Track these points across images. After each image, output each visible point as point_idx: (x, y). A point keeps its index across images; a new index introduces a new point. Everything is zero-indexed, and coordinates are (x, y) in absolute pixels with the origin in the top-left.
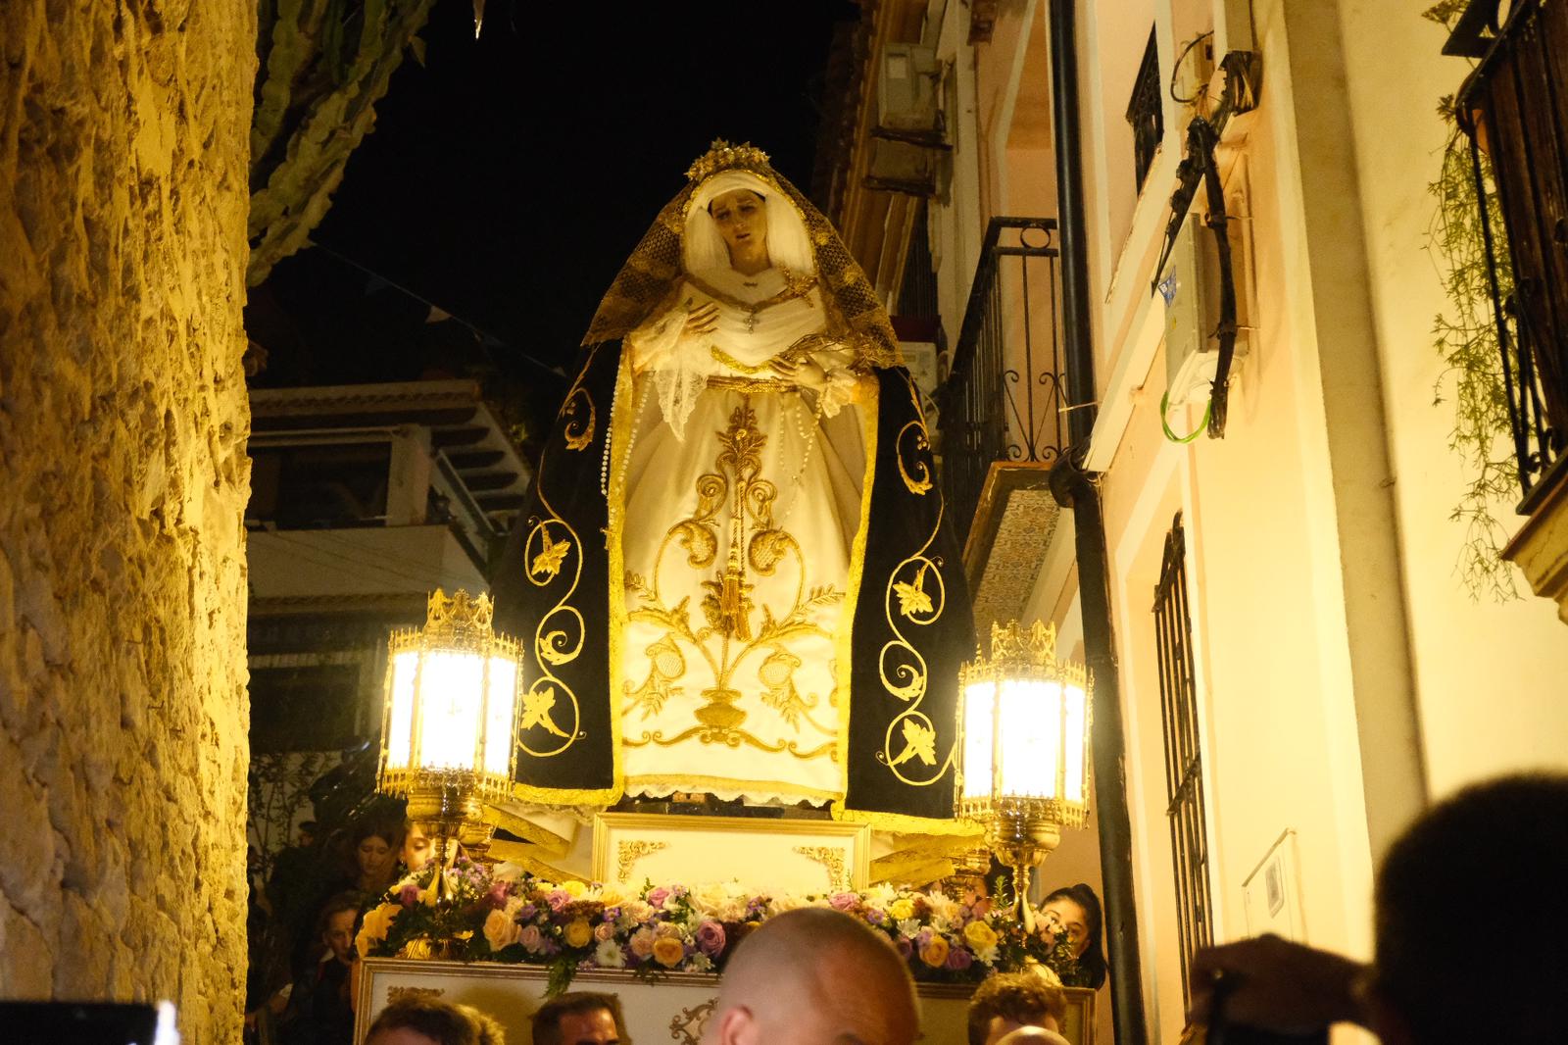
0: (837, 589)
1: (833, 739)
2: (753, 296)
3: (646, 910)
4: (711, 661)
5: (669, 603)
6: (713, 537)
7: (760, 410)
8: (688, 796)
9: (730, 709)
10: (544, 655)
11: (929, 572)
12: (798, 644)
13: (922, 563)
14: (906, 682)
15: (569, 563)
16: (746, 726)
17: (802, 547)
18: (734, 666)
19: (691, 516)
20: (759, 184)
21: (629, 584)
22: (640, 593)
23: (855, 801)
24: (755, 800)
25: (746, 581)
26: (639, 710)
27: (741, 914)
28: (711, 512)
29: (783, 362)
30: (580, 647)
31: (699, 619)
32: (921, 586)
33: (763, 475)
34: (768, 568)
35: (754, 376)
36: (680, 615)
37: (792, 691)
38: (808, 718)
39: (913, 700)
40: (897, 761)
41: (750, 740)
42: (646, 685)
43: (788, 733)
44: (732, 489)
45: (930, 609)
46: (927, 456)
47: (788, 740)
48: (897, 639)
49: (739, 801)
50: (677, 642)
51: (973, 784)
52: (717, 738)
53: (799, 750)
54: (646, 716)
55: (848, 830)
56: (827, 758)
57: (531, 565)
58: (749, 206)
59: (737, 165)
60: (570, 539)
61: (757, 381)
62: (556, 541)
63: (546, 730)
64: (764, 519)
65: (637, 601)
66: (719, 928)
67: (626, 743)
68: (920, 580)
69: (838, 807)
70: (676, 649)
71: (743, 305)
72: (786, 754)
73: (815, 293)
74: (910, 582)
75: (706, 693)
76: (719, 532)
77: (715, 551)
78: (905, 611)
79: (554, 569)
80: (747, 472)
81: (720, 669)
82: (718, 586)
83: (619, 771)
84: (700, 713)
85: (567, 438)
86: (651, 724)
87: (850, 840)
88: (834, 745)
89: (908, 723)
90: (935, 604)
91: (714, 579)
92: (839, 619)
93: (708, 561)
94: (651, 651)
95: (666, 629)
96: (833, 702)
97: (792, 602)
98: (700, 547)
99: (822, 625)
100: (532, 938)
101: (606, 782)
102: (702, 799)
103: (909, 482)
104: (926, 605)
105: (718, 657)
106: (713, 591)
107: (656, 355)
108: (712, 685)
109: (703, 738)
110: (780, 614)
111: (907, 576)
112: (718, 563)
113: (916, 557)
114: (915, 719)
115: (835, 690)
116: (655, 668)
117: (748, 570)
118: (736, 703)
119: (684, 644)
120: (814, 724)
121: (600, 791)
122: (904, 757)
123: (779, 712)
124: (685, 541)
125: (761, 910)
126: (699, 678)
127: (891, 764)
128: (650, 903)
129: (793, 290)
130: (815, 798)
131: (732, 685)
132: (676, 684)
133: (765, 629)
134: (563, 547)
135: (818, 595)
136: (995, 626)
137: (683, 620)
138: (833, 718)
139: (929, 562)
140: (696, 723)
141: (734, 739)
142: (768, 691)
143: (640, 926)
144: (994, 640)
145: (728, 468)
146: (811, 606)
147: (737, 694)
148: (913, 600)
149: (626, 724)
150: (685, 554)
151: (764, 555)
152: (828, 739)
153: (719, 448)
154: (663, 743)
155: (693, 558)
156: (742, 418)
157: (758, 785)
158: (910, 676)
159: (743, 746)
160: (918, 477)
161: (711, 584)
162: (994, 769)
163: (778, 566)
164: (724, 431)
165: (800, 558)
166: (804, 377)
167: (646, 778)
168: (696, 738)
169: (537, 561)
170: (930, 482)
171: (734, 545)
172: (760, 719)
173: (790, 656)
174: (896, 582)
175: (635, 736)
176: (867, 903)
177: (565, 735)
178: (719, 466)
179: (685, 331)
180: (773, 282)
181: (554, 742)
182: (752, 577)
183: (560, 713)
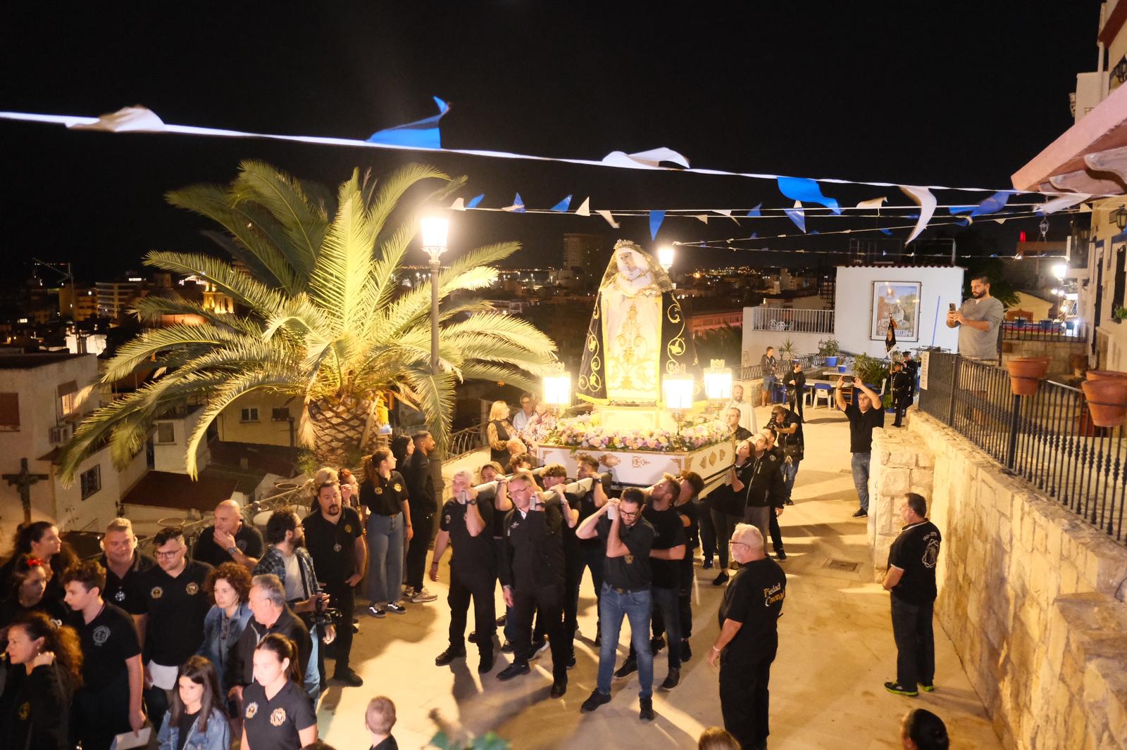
0: (656, 349)
3: (591, 437)
5: (616, 356)
6: (625, 339)
7: (636, 305)
9: (628, 380)
10: (593, 368)
11: (680, 343)
12: (645, 364)
13: (677, 340)
15: (597, 346)
16: (633, 385)
17: (647, 339)
19: (620, 334)
20: (629, 250)
21: (608, 352)
22: (611, 353)
23: (662, 400)
25: (632, 349)
27: (612, 435)
28: (625, 332)
29: (638, 293)
30: (599, 366)
31: (622, 360)
32: (677, 346)
33: (637, 321)
36: (617, 359)
37: (644, 375)
38: (649, 381)
41: (634, 388)
42: (612, 376)
43: (643, 385)
44: (630, 325)
45: (681, 351)
46: (678, 312)
47: (643, 387)
48: (671, 359)
49: (633, 402)
52: (626, 388)
53: (646, 389)
54: (612, 382)
56: (654, 390)
58: (629, 255)
59: (624, 246)
60: (597, 340)
62: (593, 341)
63: (594, 385)
64: (638, 333)
65: (609, 355)
66: (607, 439)
69: (658, 402)
70: (618, 367)
71: (630, 280)
72: (643, 390)
73: (648, 274)
74: (675, 345)
75: (623, 377)
76: (627, 337)
77: (626, 342)
78: (673, 352)
79: (594, 347)
80: (634, 321)
81: (626, 371)
83: (608, 396)
84: (623, 382)
85: (593, 316)
86: (613, 385)
90: (682, 349)
91: (626, 350)
92: (657, 356)
93: (624, 344)
94: (613, 366)
96: (655, 377)
97: (644, 353)
98: (622, 342)
99: (652, 359)
100: (570, 441)
102: (625, 403)
103: (672, 320)
104: (679, 350)
105: (626, 368)
106: (625, 352)
108: (625, 375)
109: (623, 387)
110: (641, 356)
111: (674, 343)
112: (627, 345)
113: (676, 338)
115: (655, 374)
116: (613, 370)
117: (634, 346)
118: (630, 379)
119: (619, 365)
120: (650, 383)
121: (605, 400)
123: (641, 381)
124: (619, 340)
126: (622, 373)
129: (642, 274)
130: (652, 401)
132: (618, 375)
133: (637, 361)
134: (595, 342)
135: (651, 350)
137: (619, 360)
138: (655, 381)
139: (680, 339)
140: (622, 384)
141: (630, 388)
142: (638, 376)
145: (629, 321)
146: (649, 354)
147: (631, 377)
148: (675, 349)
149: (608, 385)
150: (619, 343)
151: (638, 342)
152: (654, 386)
153: (627, 316)
154: (615, 389)
155: (621, 344)
156: (632, 308)
157: (637, 399)
158: (674, 368)
159: (632, 390)
160: (675, 318)
164: (629, 310)
165: (646, 342)
167: (613, 397)
168: (621, 388)
169: (591, 345)
170: (680, 319)
171: (630, 340)
172: (636, 383)
173: (643, 367)
174: (670, 345)
175: (610, 387)
177: (598, 386)
178: (627, 320)
180: (637, 273)
181: (595, 388)
182: (634, 348)
183: (597, 381)
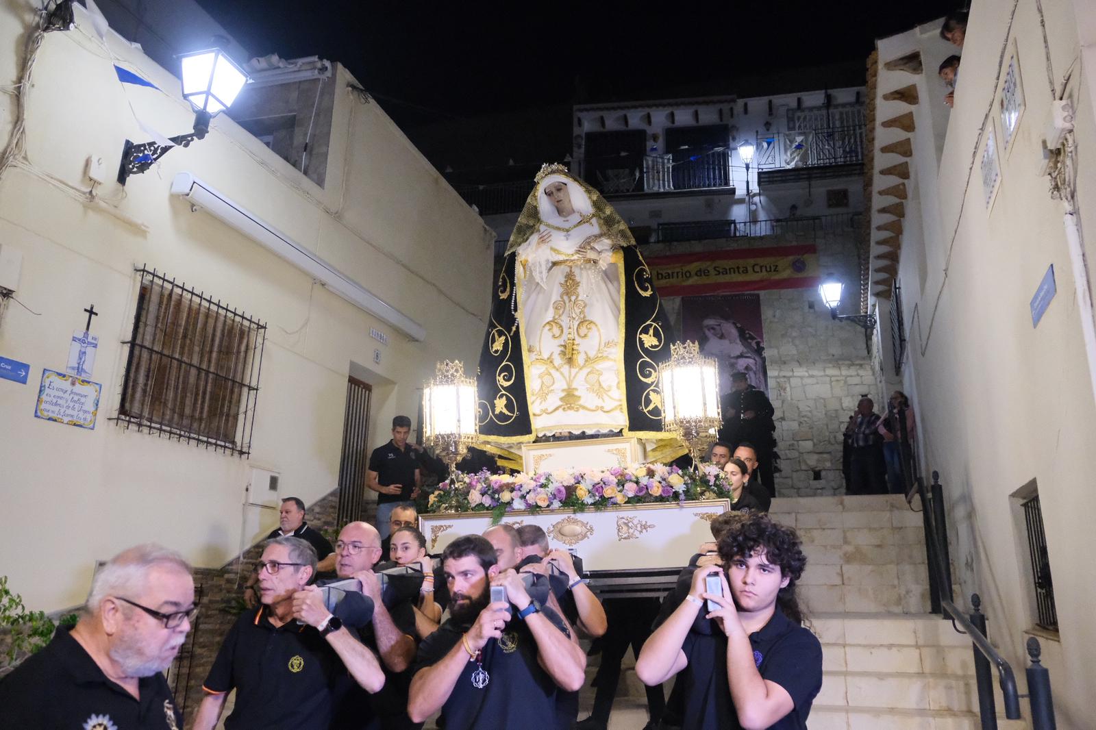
0: (616, 341)
1: (619, 403)
2: (567, 226)
3: (532, 484)
4: (564, 377)
5: (545, 356)
6: (561, 326)
7: (576, 271)
8: (561, 433)
9: (573, 395)
10: (500, 383)
11: (656, 329)
12: (601, 366)
13: (651, 325)
14: (649, 375)
15: (506, 344)
16: (581, 402)
17: (599, 326)
18: (574, 378)
19: (551, 319)
20: (562, 178)
21: (530, 350)
22: (535, 353)
23: (633, 427)
24: (589, 432)
25: (576, 342)
26: (538, 401)
27: (572, 482)
28: (560, 316)
29: (581, 249)
30: (513, 378)
31: (558, 361)
32: (652, 335)
33: (580, 298)
34: (585, 336)
35: (572, 258)
36: (550, 360)
37: (600, 385)
38: (608, 395)
39: (652, 383)
40: (648, 409)
42: (540, 390)
43: (599, 403)
44: (567, 305)
45: (658, 344)
46: (649, 280)
47: (600, 405)
48: (644, 358)
49: (584, 433)
50: (550, 371)
51: (668, 416)
52: (570, 408)
53: (604, 410)
54: (541, 403)
55: (628, 440)
56: (618, 411)
57: (492, 347)
58: (560, 188)
59: (553, 172)
60: (506, 335)
61: (574, 260)
62: (500, 337)
63: (504, 414)
64: (582, 316)
65: (534, 357)
66: (563, 489)
67: (534, 415)
68: (651, 331)
69: (626, 431)
70: (550, 374)
71: (562, 230)
72: (599, 411)
74: (647, 334)
75: (563, 390)
76: (563, 324)
77: (562, 332)
78: (646, 346)
79: (500, 348)
80: (573, 298)
81: (568, 379)
82: (565, 346)
83: (533, 427)
84: (561, 399)
85: (500, 294)
86: (544, 406)
87: (629, 444)
88: (621, 405)
89: (651, 393)
90: (660, 341)
91: (563, 344)
92: (618, 353)
93: (560, 335)
94: (541, 376)
95: (545, 366)
96: (618, 388)
97: (597, 348)
98: (556, 331)
99: (610, 356)
100: (487, 501)
101: (529, 432)
102: (567, 434)
103: (641, 292)
104: (655, 342)
105: (567, 374)
106: (562, 348)
107: (528, 254)
108: (565, 387)
109: (564, 409)
110: (592, 354)
111: (646, 331)
112: (565, 337)
113: (648, 322)
114: (653, 391)
115: (618, 383)
116: (543, 382)
117: (577, 338)
118: (576, 393)
119: (553, 371)
120: (611, 398)
121: (527, 436)
122: (651, 407)
123: (595, 395)
124: (549, 330)
125: (580, 479)
126: (561, 384)
127: (645, 411)
128: (535, 480)
129: (584, 221)
130: (616, 429)
131: (574, 386)
132: (552, 388)
133: (586, 361)
134: (503, 338)
135: (608, 344)
136: (671, 345)
137: (551, 362)
138: (619, 394)
139: (654, 324)
140: (560, 403)
141: (577, 408)
142: (589, 386)
143: (530, 491)
144: (672, 351)
145: (565, 298)
146: (606, 349)
147: (576, 389)
148: (649, 340)
150: (551, 334)
151: (583, 330)
152: (617, 403)
153: (562, 290)
154: (548, 413)
155: (554, 336)
156: (569, 276)
157: (589, 426)
158: (650, 372)
159: (581, 411)
160: (646, 289)
161: (562, 345)
162: (674, 407)
163: (589, 334)
164: (563, 282)
165: (598, 330)
166: (591, 255)
167: (544, 428)
168: (561, 409)
169: (494, 345)
170: (652, 290)
171: (570, 328)
172: (587, 398)
173: (597, 371)
174: (640, 334)
175: (537, 412)
176: (627, 471)
177: (512, 415)
178: (562, 297)
179: (539, 244)
180: (575, 218)
181: (507, 418)
182: (578, 340)
183: (509, 406)
